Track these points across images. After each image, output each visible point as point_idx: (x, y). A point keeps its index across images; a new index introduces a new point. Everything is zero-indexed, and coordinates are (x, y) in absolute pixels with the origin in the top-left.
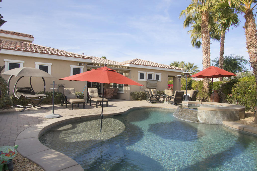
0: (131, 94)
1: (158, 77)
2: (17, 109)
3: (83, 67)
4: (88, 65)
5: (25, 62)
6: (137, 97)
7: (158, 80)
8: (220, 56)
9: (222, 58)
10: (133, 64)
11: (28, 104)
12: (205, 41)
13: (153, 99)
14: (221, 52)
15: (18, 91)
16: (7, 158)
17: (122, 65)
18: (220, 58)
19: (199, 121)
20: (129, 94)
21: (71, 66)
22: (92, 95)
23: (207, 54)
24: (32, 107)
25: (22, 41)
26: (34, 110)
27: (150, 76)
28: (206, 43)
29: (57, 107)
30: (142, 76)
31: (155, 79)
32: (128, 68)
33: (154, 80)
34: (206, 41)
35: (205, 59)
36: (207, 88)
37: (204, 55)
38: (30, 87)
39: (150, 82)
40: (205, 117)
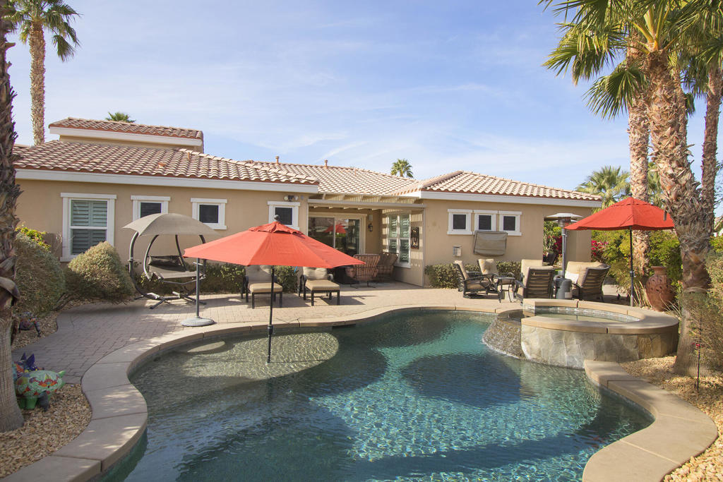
0: (425, 270)
1: (509, 223)
2: (150, 303)
3: (298, 204)
4: (310, 198)
5: (171, 199)
6: (441, 280)
7: (510, 233)
8: (703, 156)
9: (709, 162)
10: (431, 190)
11: (174, 292)
12: (636, 118)
13: (472, 287)
14: (708, 146)
15: (153, 264)
16: (41, 389)
17: (400, 195)
18: (703, 164)
19: (524, 356)
20: (421, 272)
21: (269, 203)
22: (310, 273)
23: (643, 155)
24: (178, 298)
25: (177, 149)
26: (180, 306)
27: (485, 222)
28: (639, 124)
29: (230, 300)
30: (459, 222)
31: (501, 228)
32: (418, 201)
33: (497, 233)
34: (638, 119)
35: (638, 171)
36: (642, 259)
37: (634, 160)
38: (177, 254)
39: (485, 237)
40: (539, 347)
